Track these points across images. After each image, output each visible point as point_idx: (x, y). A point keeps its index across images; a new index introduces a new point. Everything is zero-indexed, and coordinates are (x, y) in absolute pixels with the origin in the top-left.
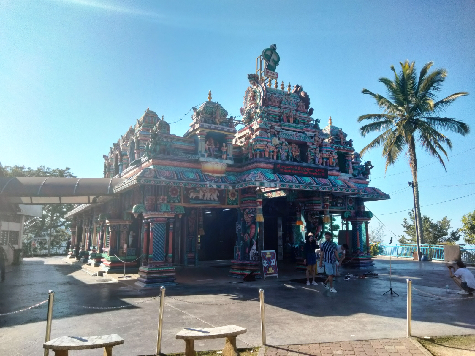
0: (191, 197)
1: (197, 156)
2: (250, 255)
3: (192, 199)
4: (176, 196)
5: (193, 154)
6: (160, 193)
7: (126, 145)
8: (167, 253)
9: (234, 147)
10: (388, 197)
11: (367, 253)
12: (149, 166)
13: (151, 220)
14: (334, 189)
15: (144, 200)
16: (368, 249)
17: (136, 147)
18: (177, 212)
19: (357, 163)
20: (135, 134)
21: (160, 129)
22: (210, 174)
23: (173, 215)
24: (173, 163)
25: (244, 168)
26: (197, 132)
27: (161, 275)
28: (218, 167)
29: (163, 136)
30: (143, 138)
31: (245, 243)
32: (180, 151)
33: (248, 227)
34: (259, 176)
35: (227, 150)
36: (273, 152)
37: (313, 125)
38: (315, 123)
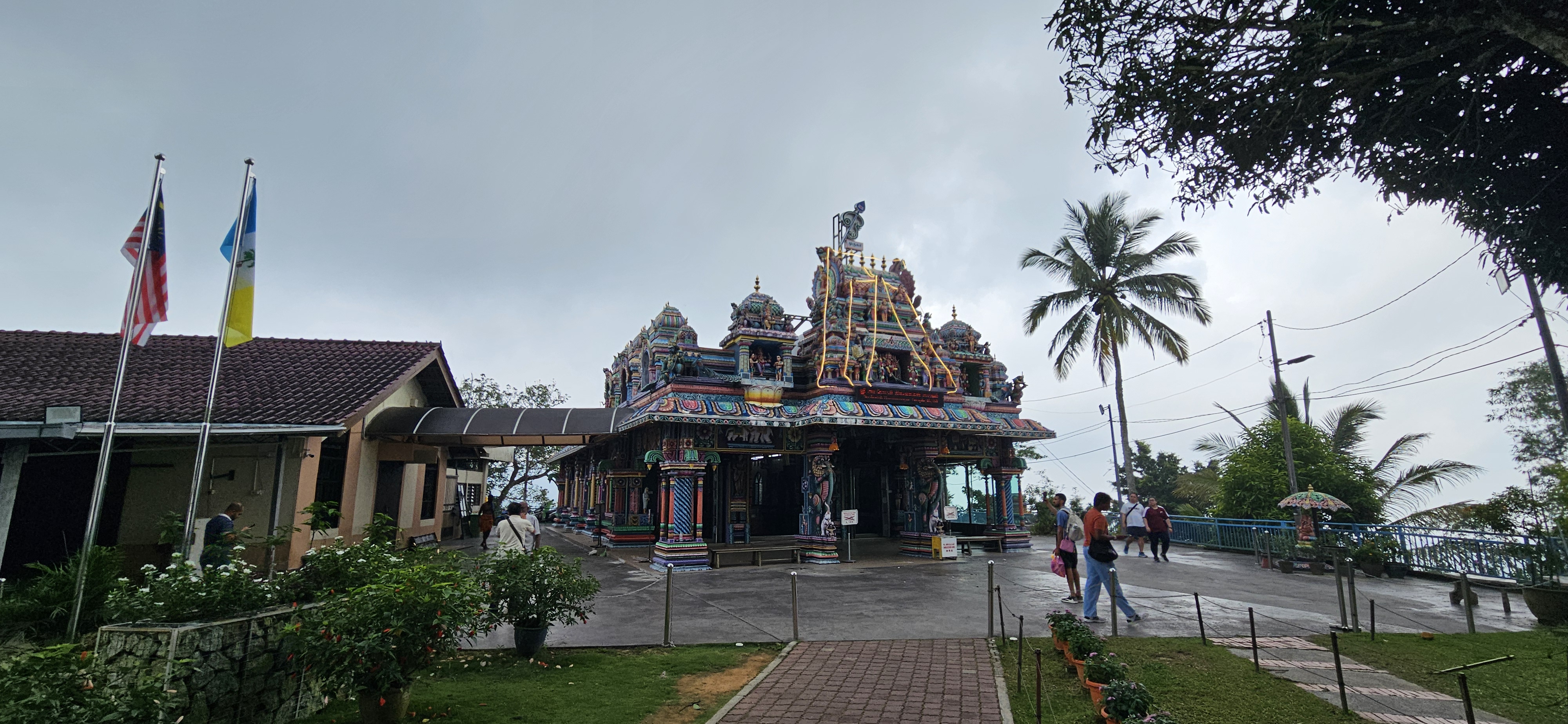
0: (729, 439)
1: (737, 377)
2: (822, 526)
3: (731, 441)
4: (707, 438)
5: (732, 374)
6: (683, 434)
7: (637, 356)
8: (695, 523)
9: (794, 360)
10: (1051, 435)
11: (1021, 527)
12: (667, 394)
13: (672, 472)
14: (951, 425)
15: (661, 444)
16: (1021, 519)
17: (650, 363)
18: (709, 461)
19: (1000, 380)
20: (649, 342)
21: (682, 338)
22: (757, 404)
23: (703, 465)
24: (701, 388)
25: (811, 393)
26: (737, 340)
27: (687, 554)
28: (769, 394)
29: (687, 350)
30: (660, 349)
31: (815, 509)
32: (712, 370)
33: (819, 485)
34: (829, 408)
35: (783, 366)
36: (854, 368)
37: (921, 323)
38: (923, 319)
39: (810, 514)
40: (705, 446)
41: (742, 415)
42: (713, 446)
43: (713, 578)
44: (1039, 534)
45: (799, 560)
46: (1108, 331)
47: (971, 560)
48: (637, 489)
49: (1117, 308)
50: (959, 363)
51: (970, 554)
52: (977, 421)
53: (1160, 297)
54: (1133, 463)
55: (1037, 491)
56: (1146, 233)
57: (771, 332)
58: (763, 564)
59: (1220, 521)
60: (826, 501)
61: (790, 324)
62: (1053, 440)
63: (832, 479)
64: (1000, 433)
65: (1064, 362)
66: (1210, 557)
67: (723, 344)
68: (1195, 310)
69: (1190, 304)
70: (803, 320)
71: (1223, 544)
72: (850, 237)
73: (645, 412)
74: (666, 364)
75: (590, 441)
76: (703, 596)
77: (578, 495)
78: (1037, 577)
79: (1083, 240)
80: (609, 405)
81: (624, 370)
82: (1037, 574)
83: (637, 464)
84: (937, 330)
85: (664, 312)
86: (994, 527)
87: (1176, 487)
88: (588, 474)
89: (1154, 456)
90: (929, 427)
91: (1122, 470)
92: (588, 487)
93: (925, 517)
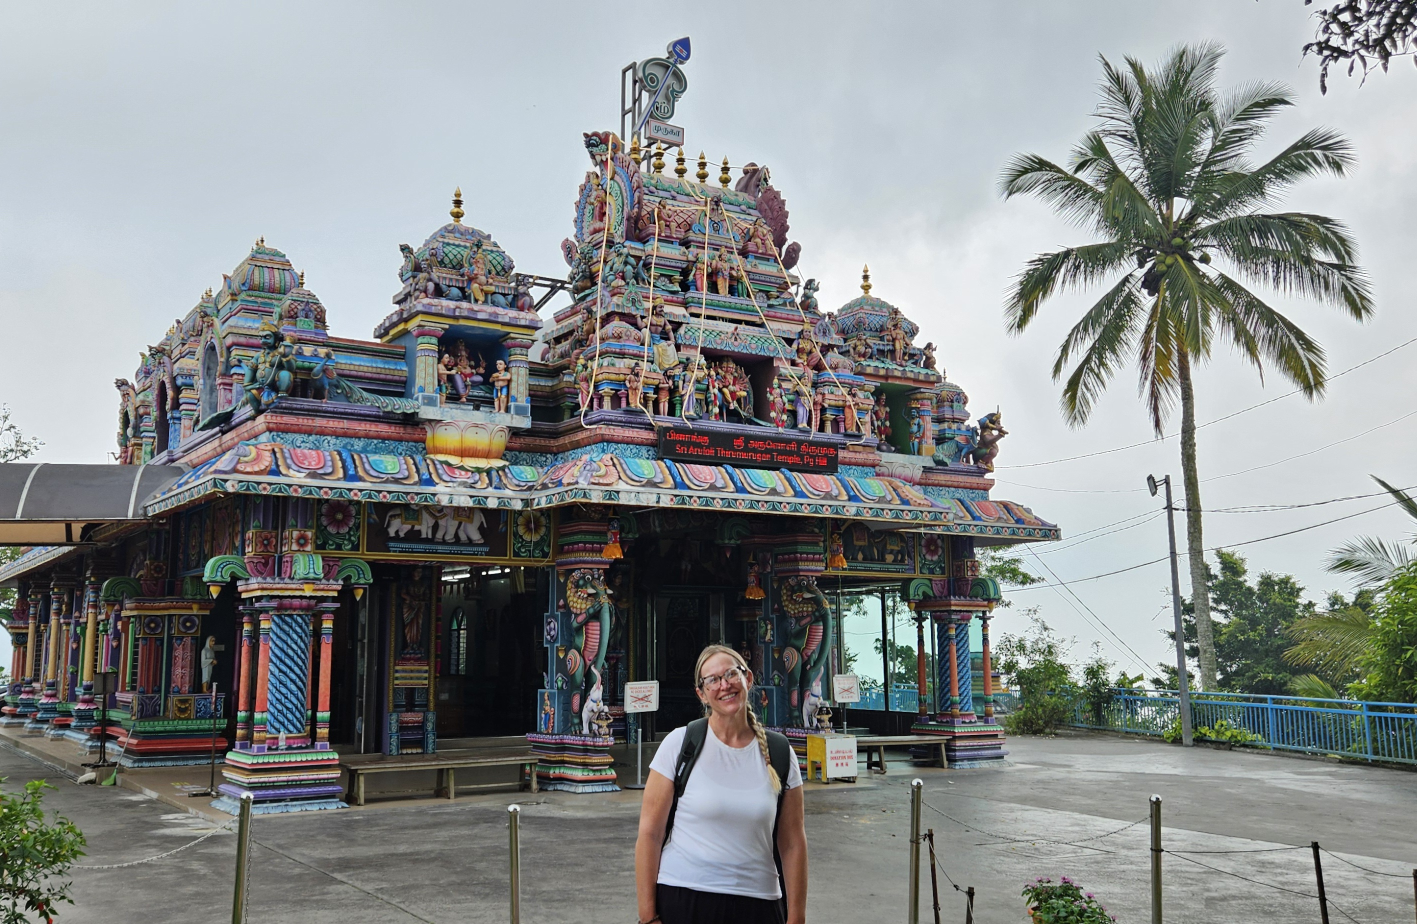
0: (392, 534)
1: (410, 403)
2: (585, 715)
3: (397, 538)
4: (344, 531)
5: (400, 395)
6: (291, 521)
7: (193, 353)
8: (315, 709)
9: (535, 371)
10: (1051, 533)
11: (985, 718)
12: (256, 436)
13: (264, 603)
14: (851, 511)
15: (243, 542)
16: (987, 702)
17: (220, 368)
18: (347, 579)
19: (954, 420)
20: (217, 322)
21: (292, 316)
22: (454, 460)
23: (334, 587)
24: (333, 424)
25: (566, 440)
26: (412, 325)
27: (294, 776)
28: (480, 440)
29: (300, 341)
30: (242, 340)
31: (570, 678)
32: (356, 387)
33: (579, 630)
34: (603, 470)
35: (509, 381)
36: (657, 390)
37: (798, 300)
38: (801, 291)
39: (560, 690)
40: (339, 547)
41: (422, 482)
42: (356, 548)
43: (350, 825)
44: (1022, 733)
45: (534, 785)
46: (1172, 330)
47: (885, 783)
48: (188, 641)
49: (1192, 281)
50: (871, 385)
51: (882, 771)
52: (905, 502)
53: (1277, 262)
54: (1210, 595)
55: (1021, 647)
56: (1255, 131)
57: (485, 311)
58: (458, 794)
59: (1372, 708)
60: (595, 663)
61: (526, 294)
62: (1055, 543)
63: (606, 616)
64: (948, 528)
65: (1081, 388)
66: (1349, 777)
67: (383, 332)
68: (1344, 288)
69: (1336, 278)
70: (555, 286)
71: (1376, 753)
72: (659, 114)
73: (205, 474)
74: (255, 370)
75: (82, 537)
76: (325, 863)
77: (58, 657)
78: (1013, 815)
79: (1132, 140)
80: (128, 460)
81: (162, 385)
82: (1012, 810)
83: (188, 587)
84: (830, 315)
85: (253, 258)
86: (932, 718)
87: (1292, 643)
88: (80, 609)
89: (1252, 581)
90: (806, 512)
91: (1189, 609)
92: (78, 638)
93: (795, 696)
